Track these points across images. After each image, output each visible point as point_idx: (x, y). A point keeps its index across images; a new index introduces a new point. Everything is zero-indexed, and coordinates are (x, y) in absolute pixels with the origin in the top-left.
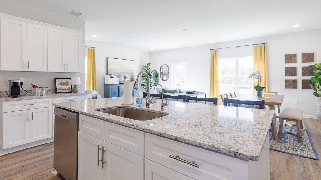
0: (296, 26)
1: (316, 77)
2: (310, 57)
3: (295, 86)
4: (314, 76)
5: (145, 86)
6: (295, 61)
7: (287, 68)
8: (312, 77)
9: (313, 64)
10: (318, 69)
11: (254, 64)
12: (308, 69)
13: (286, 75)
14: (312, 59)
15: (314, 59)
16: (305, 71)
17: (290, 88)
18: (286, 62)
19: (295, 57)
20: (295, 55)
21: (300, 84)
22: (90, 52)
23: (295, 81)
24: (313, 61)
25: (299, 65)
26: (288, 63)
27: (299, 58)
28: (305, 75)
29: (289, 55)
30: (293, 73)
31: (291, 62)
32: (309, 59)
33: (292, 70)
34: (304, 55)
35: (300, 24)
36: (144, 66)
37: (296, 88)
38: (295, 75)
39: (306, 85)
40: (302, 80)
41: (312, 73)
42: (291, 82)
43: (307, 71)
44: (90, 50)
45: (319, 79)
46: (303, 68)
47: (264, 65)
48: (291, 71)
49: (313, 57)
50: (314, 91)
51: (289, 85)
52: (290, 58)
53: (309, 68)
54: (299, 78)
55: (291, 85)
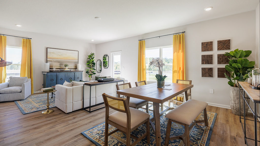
0: (208, 9)
1: (231, 65)
2: (226, 45)
3: (211, 75)
4: (229, 65)
5: (89, 73)
6: (211, 49)
7: (203, 56)
8: (227, 65)
9: (228, 51)
10: (233, 56)
11: (174, 53)
12: (223, 57)
13: (203, 63)
14: (228, 46)
15: (230, 46)
16: (220, 59)
17: (206, 77)
18: (203, 50)
19: (212, 45)
20: (211, 43)
21: (215, 73)
22: (25, 42)
23: (211, 70)
24: (229, 49)
25: (215, 53)
26: (205, 51)
27: (215, 46)
28: (221, 63)
29: (206, 43)
30: (209, 61)
31: (208, 50)
32: (225, 47)
33: (208, 58)
34: (219, 42)
35: (212, 7)
36: (88, 56)
37: (213, 77)
38: (211, 63)
39: (222, 73)
40: (218, 69)
41: (227, 61)
42: (207, 70)
43: (222, 59)
44: (25, 40)
45: (233, 67)
46: (219, 56)
47: (182, 53)
48: (207, 60)
49: (229, 45)
50: (229, 81)
51: (205, 74)
52: (207, 46)
53: (225, 56)
54: (215, 66)
55: (207, 73)
